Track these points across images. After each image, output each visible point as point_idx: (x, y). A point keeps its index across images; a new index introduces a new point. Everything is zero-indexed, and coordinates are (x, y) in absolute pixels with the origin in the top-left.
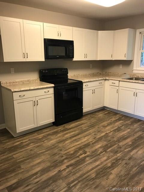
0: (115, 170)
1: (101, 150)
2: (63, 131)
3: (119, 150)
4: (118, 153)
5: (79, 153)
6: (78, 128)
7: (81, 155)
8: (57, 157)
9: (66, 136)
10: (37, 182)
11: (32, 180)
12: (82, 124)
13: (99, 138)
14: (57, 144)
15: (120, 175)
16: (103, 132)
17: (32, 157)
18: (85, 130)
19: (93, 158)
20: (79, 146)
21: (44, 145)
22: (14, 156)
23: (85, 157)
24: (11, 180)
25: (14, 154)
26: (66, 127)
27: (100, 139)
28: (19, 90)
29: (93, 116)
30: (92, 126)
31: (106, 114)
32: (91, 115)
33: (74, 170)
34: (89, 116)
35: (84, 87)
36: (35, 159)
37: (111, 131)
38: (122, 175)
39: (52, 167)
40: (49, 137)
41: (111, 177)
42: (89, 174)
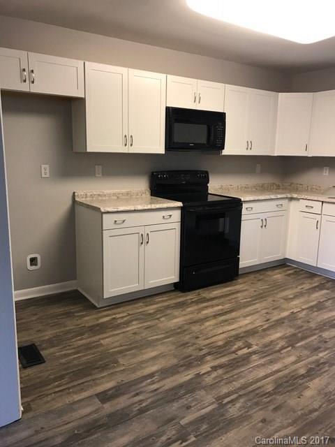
0: (316, 381)
1: (282, 343)
2: (197, 302)
3: (323, 345)
4: (321, 352)
5: (236, 346)
6: (228, 298)
7: (240, 349)
8: (190, 350)
9: (205, 312)
10: (155, 390)
11: (144, 386)
12: (238, 292)
13: (277, 321)
14: (186, 327)
15: (327, 390)
16: (284, 310)
17: (138, 346)
18: (245, 303)
19: (266, 356)
20: (234, 333)
21: (160, 325)
22: (102, 342)
23: (250, 354)
24: (102, 383)
25: (103, 339)
26: (204, 295)
27: (280, 322)
28: (116, 210)
29: (262, 277)
30: (260, 297)
31: (289, 275)
32: (257, 275)
33: (228, 376)
34: (252, 277)
35: (244, 211)
36: (146, 350)
37: (303, 310)
38: (331, 392)
39: (182, 366)
40: (169, 312)
41: (308, 393)
42: (259, 384)
